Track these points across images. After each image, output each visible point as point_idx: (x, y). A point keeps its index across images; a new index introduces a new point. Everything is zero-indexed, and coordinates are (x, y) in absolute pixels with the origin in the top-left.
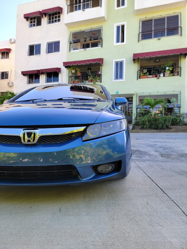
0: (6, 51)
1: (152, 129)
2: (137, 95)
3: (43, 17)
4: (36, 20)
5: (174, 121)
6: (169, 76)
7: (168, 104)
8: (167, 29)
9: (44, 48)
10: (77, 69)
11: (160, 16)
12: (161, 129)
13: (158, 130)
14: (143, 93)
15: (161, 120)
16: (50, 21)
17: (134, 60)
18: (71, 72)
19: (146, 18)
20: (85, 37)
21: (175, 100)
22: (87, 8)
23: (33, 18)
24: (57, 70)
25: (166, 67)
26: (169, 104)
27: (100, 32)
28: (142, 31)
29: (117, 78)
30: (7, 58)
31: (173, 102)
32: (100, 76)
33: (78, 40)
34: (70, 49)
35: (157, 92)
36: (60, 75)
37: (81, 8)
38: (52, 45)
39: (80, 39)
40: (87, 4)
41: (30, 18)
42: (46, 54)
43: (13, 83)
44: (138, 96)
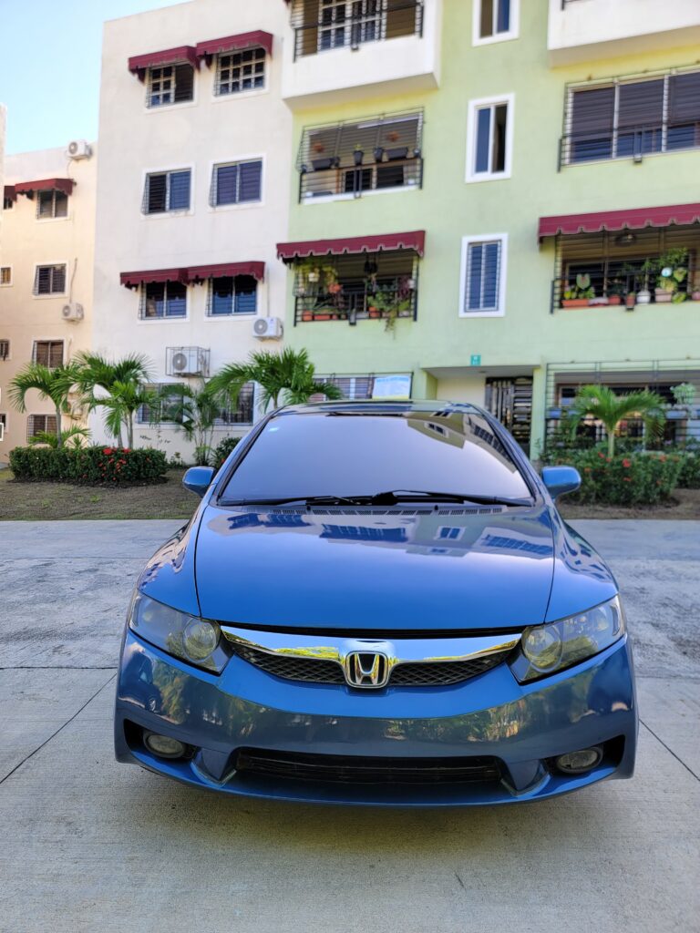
0: (57, 189)
1: (606, 502)
2: (548, 370)
3: (199, 68)
4: (173, 79)
5: (688, 472)
6: (671, 301)
7: (663, 406)
8: (669, 122)
9: (202, 187)
10: (327, 266)
11: (645, 72)
12: (641, 506)
13: (630, 508)
14: (573, 362)
15: (643, 472)
16: (227, 85)
17: (541, 240)
18: (304, 278)
19: (590, 79)
20: (358, 149)
21: (693, 391)
22: (366, 39)
23: (162, 72)
24: (251, 270)
25: (663, 268)
26: (669, 406)
27: (416, 131)
28: (573, 128)
29: (474, 303)
30: (60, 216)
31: (683, 398)
32: (411, 296)
33: (332, 160)
34: (300, 192)
35: (623, 358)
36: (261, 289)
37: (347, 41)
38: (232, 174)
39: (339, 156)
40: (370, 25)
41: (150, 71)
42: (210, 209)
43: (82, 309)
44: (552, 373)
